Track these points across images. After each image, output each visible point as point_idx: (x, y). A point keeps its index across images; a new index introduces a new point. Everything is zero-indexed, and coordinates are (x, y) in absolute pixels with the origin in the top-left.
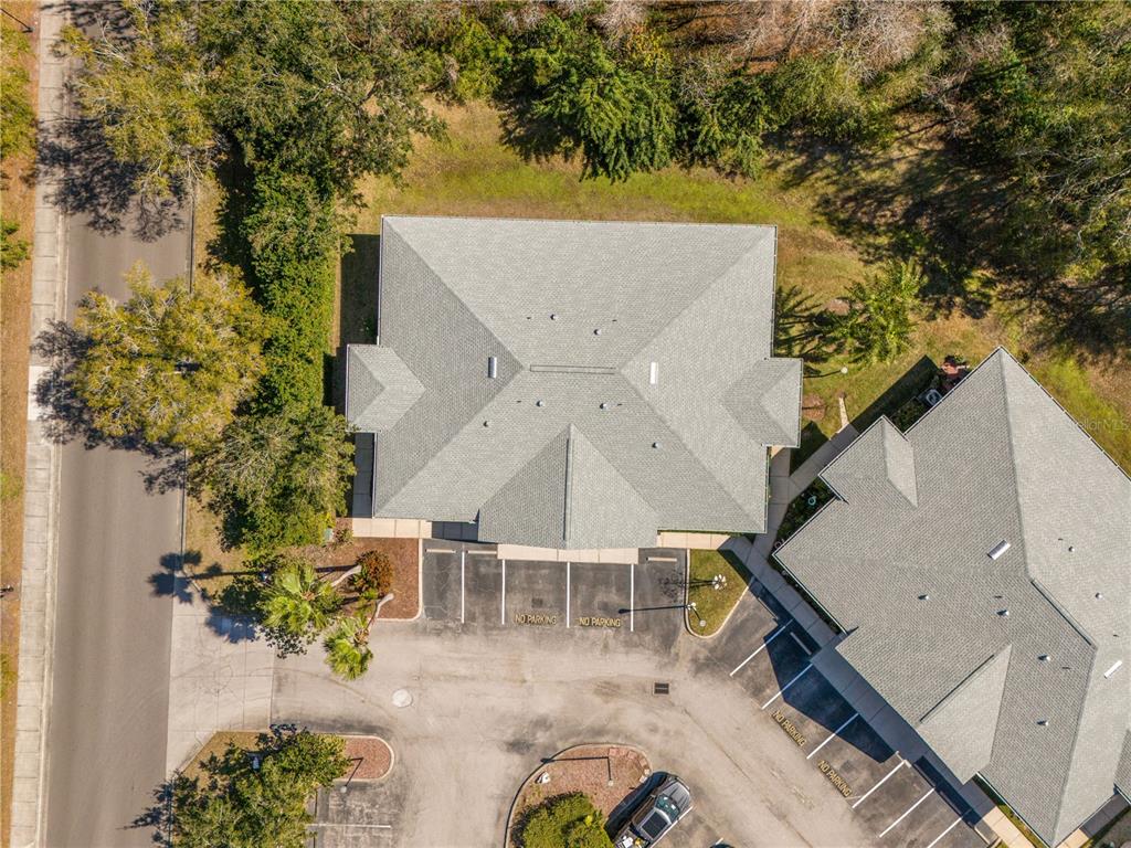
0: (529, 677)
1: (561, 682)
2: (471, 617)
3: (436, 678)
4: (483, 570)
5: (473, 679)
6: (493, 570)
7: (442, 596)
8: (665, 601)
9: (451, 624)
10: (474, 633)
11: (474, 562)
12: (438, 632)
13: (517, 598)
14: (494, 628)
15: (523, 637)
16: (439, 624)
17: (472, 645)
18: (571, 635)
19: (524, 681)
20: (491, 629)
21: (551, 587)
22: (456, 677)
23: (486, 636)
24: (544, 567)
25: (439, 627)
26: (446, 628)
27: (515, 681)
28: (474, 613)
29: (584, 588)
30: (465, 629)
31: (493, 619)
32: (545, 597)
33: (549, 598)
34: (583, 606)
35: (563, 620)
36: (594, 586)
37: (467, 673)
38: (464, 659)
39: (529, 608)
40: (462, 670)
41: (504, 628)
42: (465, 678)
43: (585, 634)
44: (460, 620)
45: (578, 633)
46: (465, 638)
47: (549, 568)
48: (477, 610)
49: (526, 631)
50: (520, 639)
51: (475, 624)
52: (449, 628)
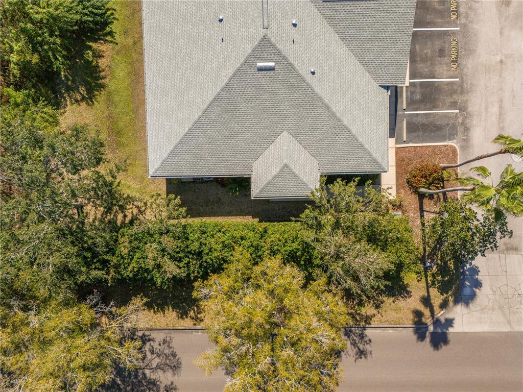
0: (498, 58)
1: (501, 33)
2: (454, 105)
4: (418, 97)
5: (501, 101)
6: (418, 89)
7: (439, 128)
9: (460, 120)
10: (466, 101)
11: (412, 103)
12: (467, 129)
13: (438, 69)
14: (461, 86)
15: (469, 64)
16: (460, 129)
17: (475, 103)
18: (464, 26)
19: (501, 61)
20: (462, 88)
21: (429, 43)
22: (500, 114)
23: (468, 92)
24: (415, 48)
25: (462, 129)
26: (463, 124)
27: (502, 69)
28: (451, 102)
29: (428, 17)
30: (463, 109)
31: (455, 87)
32: (437, 47)
33: (438, 44)
34: (443, 17)
35: (453, 33)
36: (427, 9)
37: (497, 106)
38: (486, 109)
39: (446, 60)
40: (495, 110)
41: (462, 78)
42: (501, 107)
43: (464, 15)
44: (457, 113)
45: (463, 21)
46: (470, 109)
47: (415, 45)
48: (449, 100)
49: (463, 62)
50: (469, 66)
51: (459, 101)
52: (463, 121)
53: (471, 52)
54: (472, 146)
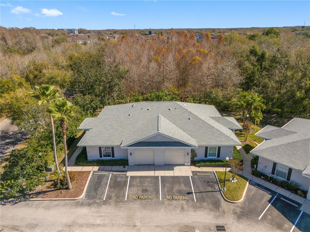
0: (138, 224)
1: (158, 226)
2: (109, 197)
3: (81, 226)
4: (119, 179)
5: (104, 225)
6: (123, 180)
7: (96, 189)
8: (210, 189)
9: (98, 201)
10: (110, 204)
11: (116, 177)
12: (89, 205)
13: (134, 189)
14: (121, 201)
15: (136, 205)
16: (91, 201)
17: (106, 210)
18: (163, 203)
19: (135, 226)
20: (119, 202)
21: (151, 185)
22: (94, 225)
23: (116, 205)
24: (148, 178)
25: (91, 202)
26: (95, 202)
27: (129, 226)
28: (111, 196)
29: (168, 185)
30: (105, 203)
31: (121, 198)
32: (149, 188)
33: (151, 189)
34: (168, 192)
35: (158, 197)
36: (173, 184)
37: (101, 223)
38: (101, 216)
39: (140, 193)
40: (98, 222)
41: (126, 202)
42: (99, 225)
43: (170, 203)
44: (103, 199)
45: (166, 202)
46: (104, 206)
47: (151, 178)
48: (113, 195)
49: (138, 202)
50: (135, 206)
51: (111, 201)
52: (96, 203)
53: (144, 207)
54: (77, 208)
